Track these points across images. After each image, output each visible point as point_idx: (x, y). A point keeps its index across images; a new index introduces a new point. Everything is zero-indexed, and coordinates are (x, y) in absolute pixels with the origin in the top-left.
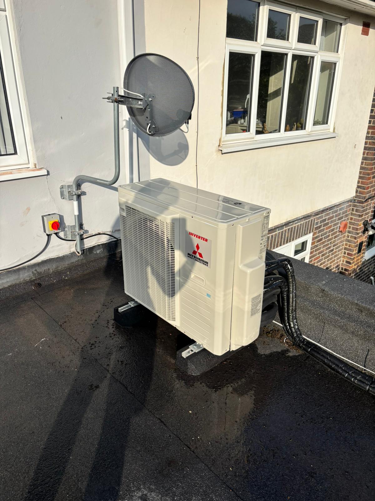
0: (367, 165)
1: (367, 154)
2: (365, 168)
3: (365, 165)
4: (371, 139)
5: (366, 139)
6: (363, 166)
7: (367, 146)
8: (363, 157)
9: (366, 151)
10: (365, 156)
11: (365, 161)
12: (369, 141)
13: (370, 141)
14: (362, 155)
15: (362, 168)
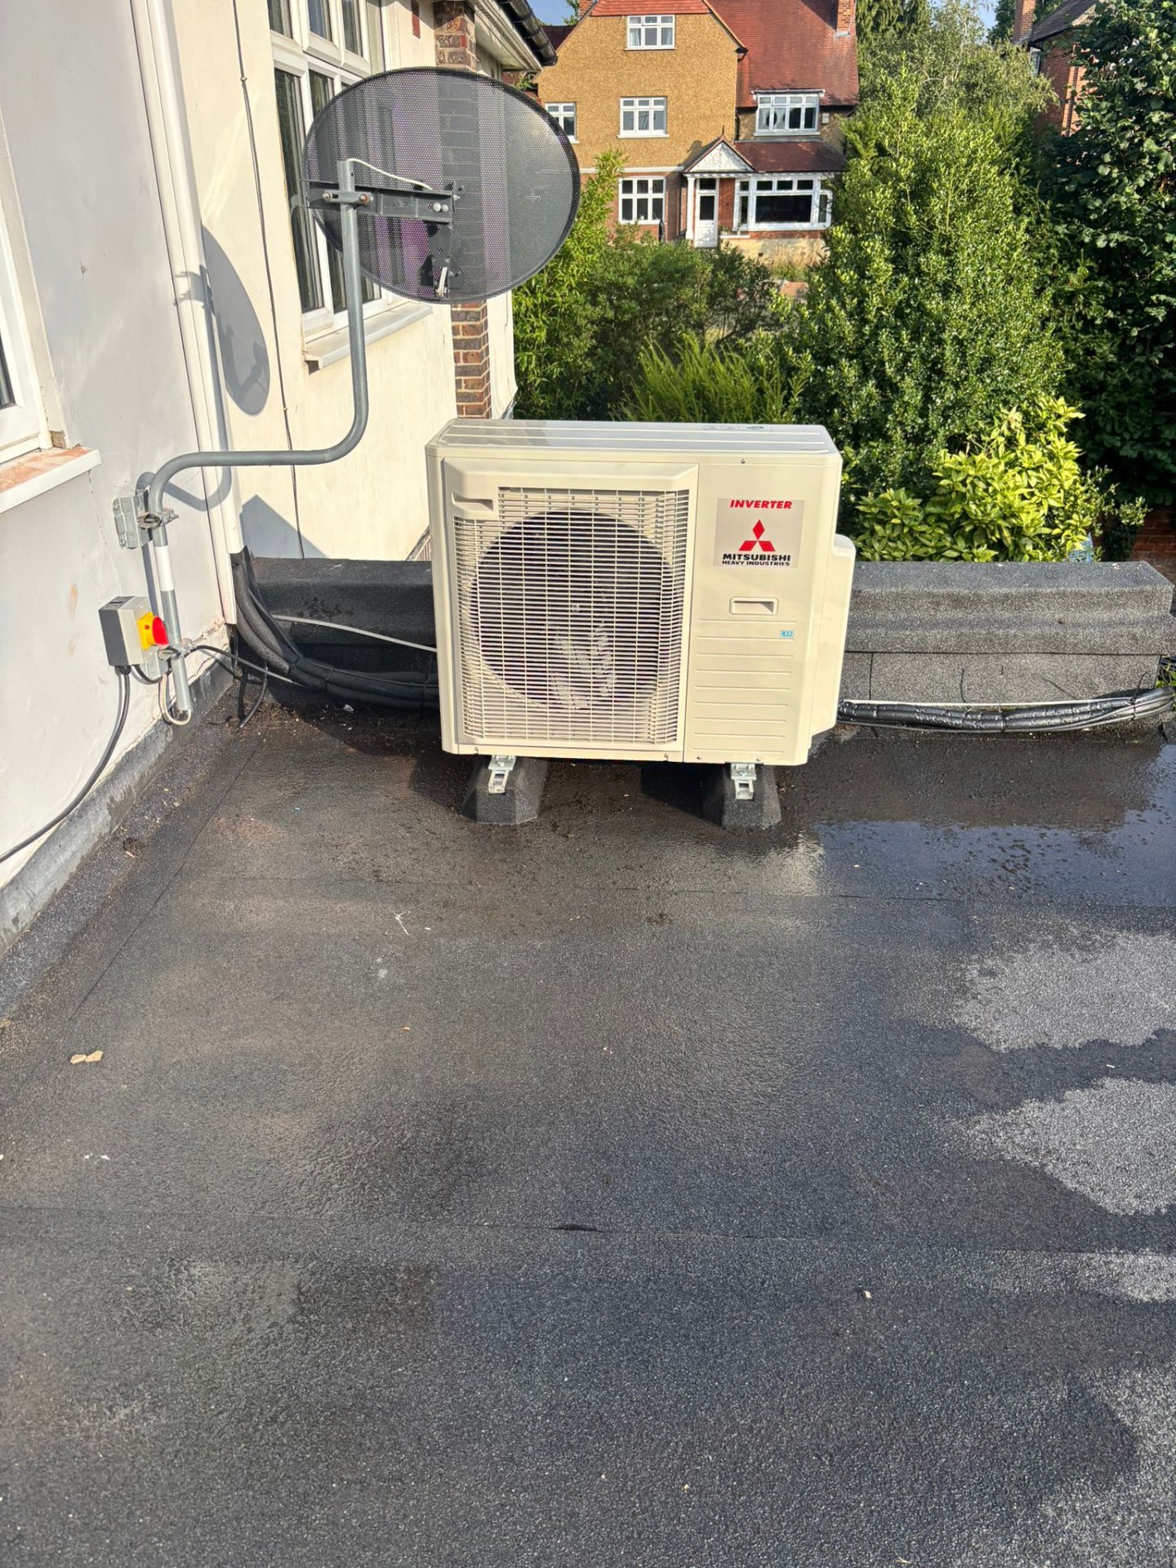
0: (472, 388)
1: (466, 360)
2: (469, 394)
3: (466, 387)
4: (465, 320)
5: (453, 320)
6: (463, 390)
7: (458, 337)
8: (456, 367)
9: (462, 352)
10: (462, 363)
11: (463, 378)
12: (460, 324)
13: (465, 323)
14: (454, 364)
15: (460, 397)
